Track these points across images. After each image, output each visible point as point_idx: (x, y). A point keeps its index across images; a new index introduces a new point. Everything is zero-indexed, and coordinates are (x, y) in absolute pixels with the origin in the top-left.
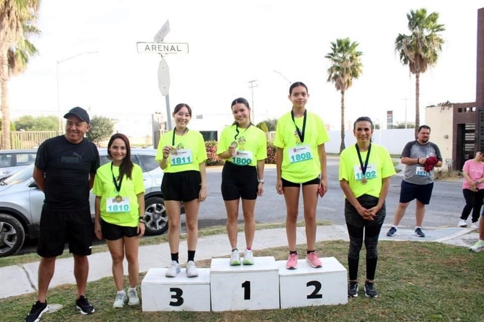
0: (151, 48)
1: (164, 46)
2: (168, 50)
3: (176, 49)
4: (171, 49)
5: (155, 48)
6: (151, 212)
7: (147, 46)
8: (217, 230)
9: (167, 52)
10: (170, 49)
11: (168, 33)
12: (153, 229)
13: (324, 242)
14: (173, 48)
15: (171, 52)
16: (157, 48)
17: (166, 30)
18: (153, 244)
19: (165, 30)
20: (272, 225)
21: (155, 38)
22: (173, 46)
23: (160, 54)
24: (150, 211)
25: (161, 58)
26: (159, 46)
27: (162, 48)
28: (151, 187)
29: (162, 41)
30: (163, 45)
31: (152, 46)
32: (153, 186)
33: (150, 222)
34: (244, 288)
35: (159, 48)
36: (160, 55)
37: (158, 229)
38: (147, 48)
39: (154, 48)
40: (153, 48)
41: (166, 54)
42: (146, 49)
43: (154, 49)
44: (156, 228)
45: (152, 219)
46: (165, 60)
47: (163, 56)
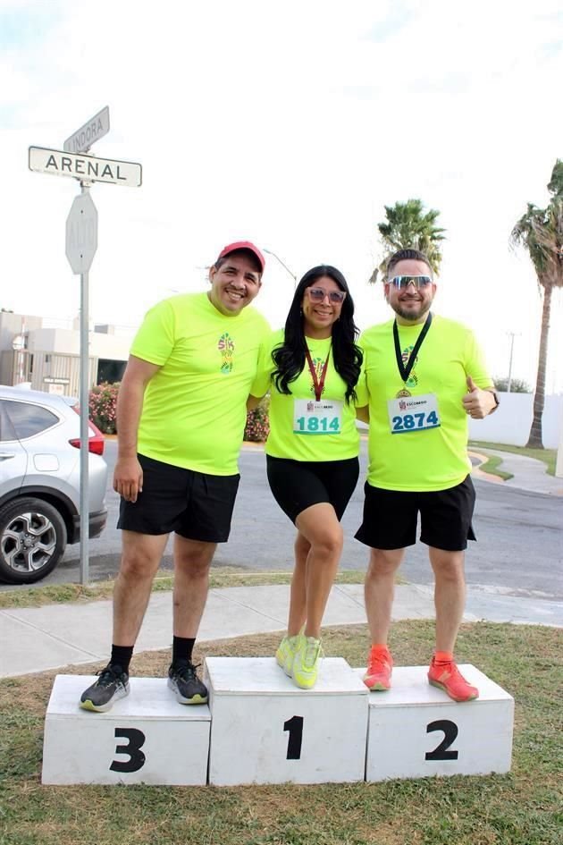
0: (59, 165)
1: (90, 164)
2: (96, 174)
3: (115, 175)
4: (105, 173)
5: (69, 165)
6: (16, 531)
7: (52, 157)
8: (164, 581)
9: (95, 177)
10: (101, 172)
11: (102, 136)
12: (20, 569)
14: (108, 171)
15: (102, 179)
16: (73, 167)
17: (100, 127)
18: (25, 605)
19: (98, 126)
21: (67, 143)
22: (108, 166)
23: (78, 179)
24: (15, 528)
25: (80, 189)
26: (77, 161)
27: (84, 167)
28: (23, 474)
29: (86, 152)
30: (87, 160)
31: (64, 158)
32: (28, 473)
33: (13, 553)
34: (288, 732)
35: (77, 166)
36: (79, 182)
37: (31, 570)
38: (51, 162)
39: (66, 164)
40: (63, 164)
41: (93, 181)
42: (49, 163)
43: (66, 167)
44: (26, 566)
45: (18, 546)
46: (88, 194)
47: (84, 184)
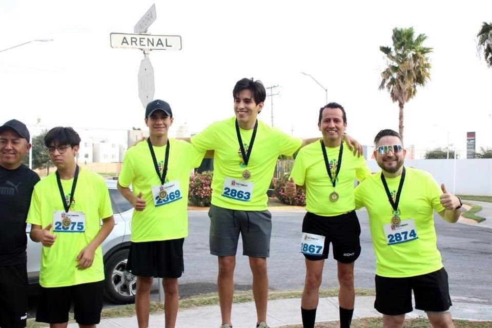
0: (129, 42)
1: (148, 40)
2: (153, 45)
3: (164, 44)
4: (158, 44)
5: (135, 42)
6: (121, 271)
7: (125, 38)
9: (152, 47)
10: (155, 43)
11: (154, 21)
12: (125, 294)
13: (365, 320)
14: (160, 42)
15: (157, 48)
16: (138, 42)
17: (152, 17)
18: (123, 316)
19: (150, 16)
20: (293, 294)
21: (136, 28)
22: (160, 40)
23: (142, 50)
24: (121, 269)
25: (144, 55)
26: (140, 39)
27: (145, 42)
28: (123, 235)
29: (145, 32)
30: (146, 37)
31: (132, 38)
32: (126, 234)
33: (120, 285)
35: (141, 41)
36: (143, 51)
37: (131, 295)
38: (125, 41)
39: (134, 41)
40: (132, 41)
41: (151, 50)
42: (123, 42)
43: (134, 43)
44: (129, 293)
45: (123, 280)
46: (148, 59)
47: (146, 52)
